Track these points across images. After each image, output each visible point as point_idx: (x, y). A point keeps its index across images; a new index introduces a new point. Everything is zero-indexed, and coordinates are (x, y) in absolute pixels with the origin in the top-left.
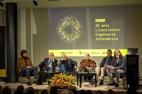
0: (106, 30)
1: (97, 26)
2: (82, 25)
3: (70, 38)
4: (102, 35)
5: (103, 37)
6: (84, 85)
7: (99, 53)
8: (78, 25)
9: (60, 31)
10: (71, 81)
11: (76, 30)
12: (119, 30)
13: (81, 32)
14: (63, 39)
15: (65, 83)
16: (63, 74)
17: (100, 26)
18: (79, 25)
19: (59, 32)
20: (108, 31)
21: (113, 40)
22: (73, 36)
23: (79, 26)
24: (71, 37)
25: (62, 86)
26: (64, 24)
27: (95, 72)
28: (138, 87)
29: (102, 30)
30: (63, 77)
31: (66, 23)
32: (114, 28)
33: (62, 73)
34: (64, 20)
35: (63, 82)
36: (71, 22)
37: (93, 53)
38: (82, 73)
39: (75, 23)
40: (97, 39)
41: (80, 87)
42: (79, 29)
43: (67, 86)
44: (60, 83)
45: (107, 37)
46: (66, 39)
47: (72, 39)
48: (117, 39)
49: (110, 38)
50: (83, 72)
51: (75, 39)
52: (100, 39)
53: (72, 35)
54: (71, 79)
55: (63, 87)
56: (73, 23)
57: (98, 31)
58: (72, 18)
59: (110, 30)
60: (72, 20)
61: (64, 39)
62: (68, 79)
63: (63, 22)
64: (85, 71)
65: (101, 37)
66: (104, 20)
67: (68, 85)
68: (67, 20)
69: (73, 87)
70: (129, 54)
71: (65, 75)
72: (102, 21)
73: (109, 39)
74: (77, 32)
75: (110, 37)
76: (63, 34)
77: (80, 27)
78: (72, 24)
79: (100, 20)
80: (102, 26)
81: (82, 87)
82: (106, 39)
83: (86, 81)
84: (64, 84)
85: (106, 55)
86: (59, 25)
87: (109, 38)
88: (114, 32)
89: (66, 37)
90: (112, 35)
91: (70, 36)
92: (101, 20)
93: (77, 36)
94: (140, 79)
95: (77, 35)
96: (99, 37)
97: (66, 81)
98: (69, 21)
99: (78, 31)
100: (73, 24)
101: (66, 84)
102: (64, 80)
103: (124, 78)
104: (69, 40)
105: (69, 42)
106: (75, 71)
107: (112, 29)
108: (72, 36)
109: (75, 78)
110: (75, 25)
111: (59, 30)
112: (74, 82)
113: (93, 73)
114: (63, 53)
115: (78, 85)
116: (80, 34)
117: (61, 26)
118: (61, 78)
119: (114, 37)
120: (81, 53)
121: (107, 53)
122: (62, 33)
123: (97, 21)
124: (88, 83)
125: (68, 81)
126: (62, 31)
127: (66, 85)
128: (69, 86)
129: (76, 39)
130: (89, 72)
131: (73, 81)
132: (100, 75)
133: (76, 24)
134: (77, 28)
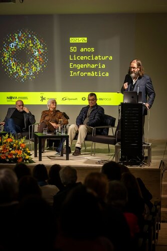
0: (88, 58)
1: (73, 49)
2: (46, 48)
3: (24, 72)
4: (82, 66)
5: (82, 70)
6: (48, 157)
7: (76, 99)
8: (38, 48)
9: (6, 59)
10: (24, 149)
11: (35, 57)
12: (111, 58)
13: (45, 61)
14: (11, 72)
15: (13, 152)
16: (9, 137)
17: (79, 49)
18: (40, 48)
19: (4, 60)
20: (93, 59)
21: (100, 75)
22: (30, 68)
23: (40, 50)
24: (26, 69)
25: (7, 157)
26: (13, 45)
27: (66, 132)
28: (141, 161)
29: (82, 58)
30: (9, 141)
31: (17, 43)
32: (104, 55)
33: (7, 135)
34: (14, 39)
35: (10, 151)
36: (26, 42)
37: (64, 99)
38: (44, 135)
39: (34, 45)
40: (73, 74)
41: (40, 160)
42: (41, 55)
43: (16, 158)
44: (3, 153)
45: (90, 70)
46: (17, 72)
47: (28, 73)
48: (107, 74)
49: (96, 73)
50: (45, 133)
51: (33, 73)
52: (78, 73)
53: (27, 65)
54: (23, 145)
55: (9, 159)
56: (30, 43)
57: (75, 59)
58: (28, 35)
59: (96, 58)
60: (28, 38)
61: (13, 74)
62: (17, 146)
63: (12, 42)
64: (49, 132)
65: (79, 70)
66: (86, 39)
67: (18, 156)
68: (18, 37)
69: (28, 159)
70: (126, 101)
71: (13, 137)
72: (81, 42)
73: (93, 74)
74: (37, 60)
75: (96, 69)
76: (12, 63)
77: (42, 51)
78: (28, 45)
79: (77, 38)
80: (82, 50)
81: (43, 159)
82: (89, 74)
83: (50, 149)
84: (11, 155)
85: (86, 103)
86: (5, 48)
87: (94, 72)
88: (102, 62)
89: (16, 69)
90: (100, 67)
91: (24, 68)
92: (80, 39)
93: (36, 68)
94: (144, 147)
95: (36, 66)
96: (75, 70)
97: (14, 148)
98: (23, 40)
99: (39, 58)
100: (30, 45)
101: (14, 154)
102: (11, 146)
103: (117, 144)
104: (22, 74)
105: (22, 77)
106: (31, 131)
107: (99, 56)
108: (27, 67)
109: (31, 143)
110: (33, 47)
111: (5, 57)
112: (29, 152)
113: (63, 134)
114: (11, 98)
115: (36, 156)
116: (41, 63)
117: (7, 48)
118: (5, 143)
119: (102, 70)
120: (43, 99)
121: (89, 100)
122: (10, 62)
123: (73, 40)
124: (53, 153)
125: (19, 149)
126: (9, 59)
127: (14, 157)
128: (20, 158)
129: (35, 73)
130: (55, 133)
131: (27, 149)
132: (76, 138)
133: (36, 47)
134: (37, 53)
